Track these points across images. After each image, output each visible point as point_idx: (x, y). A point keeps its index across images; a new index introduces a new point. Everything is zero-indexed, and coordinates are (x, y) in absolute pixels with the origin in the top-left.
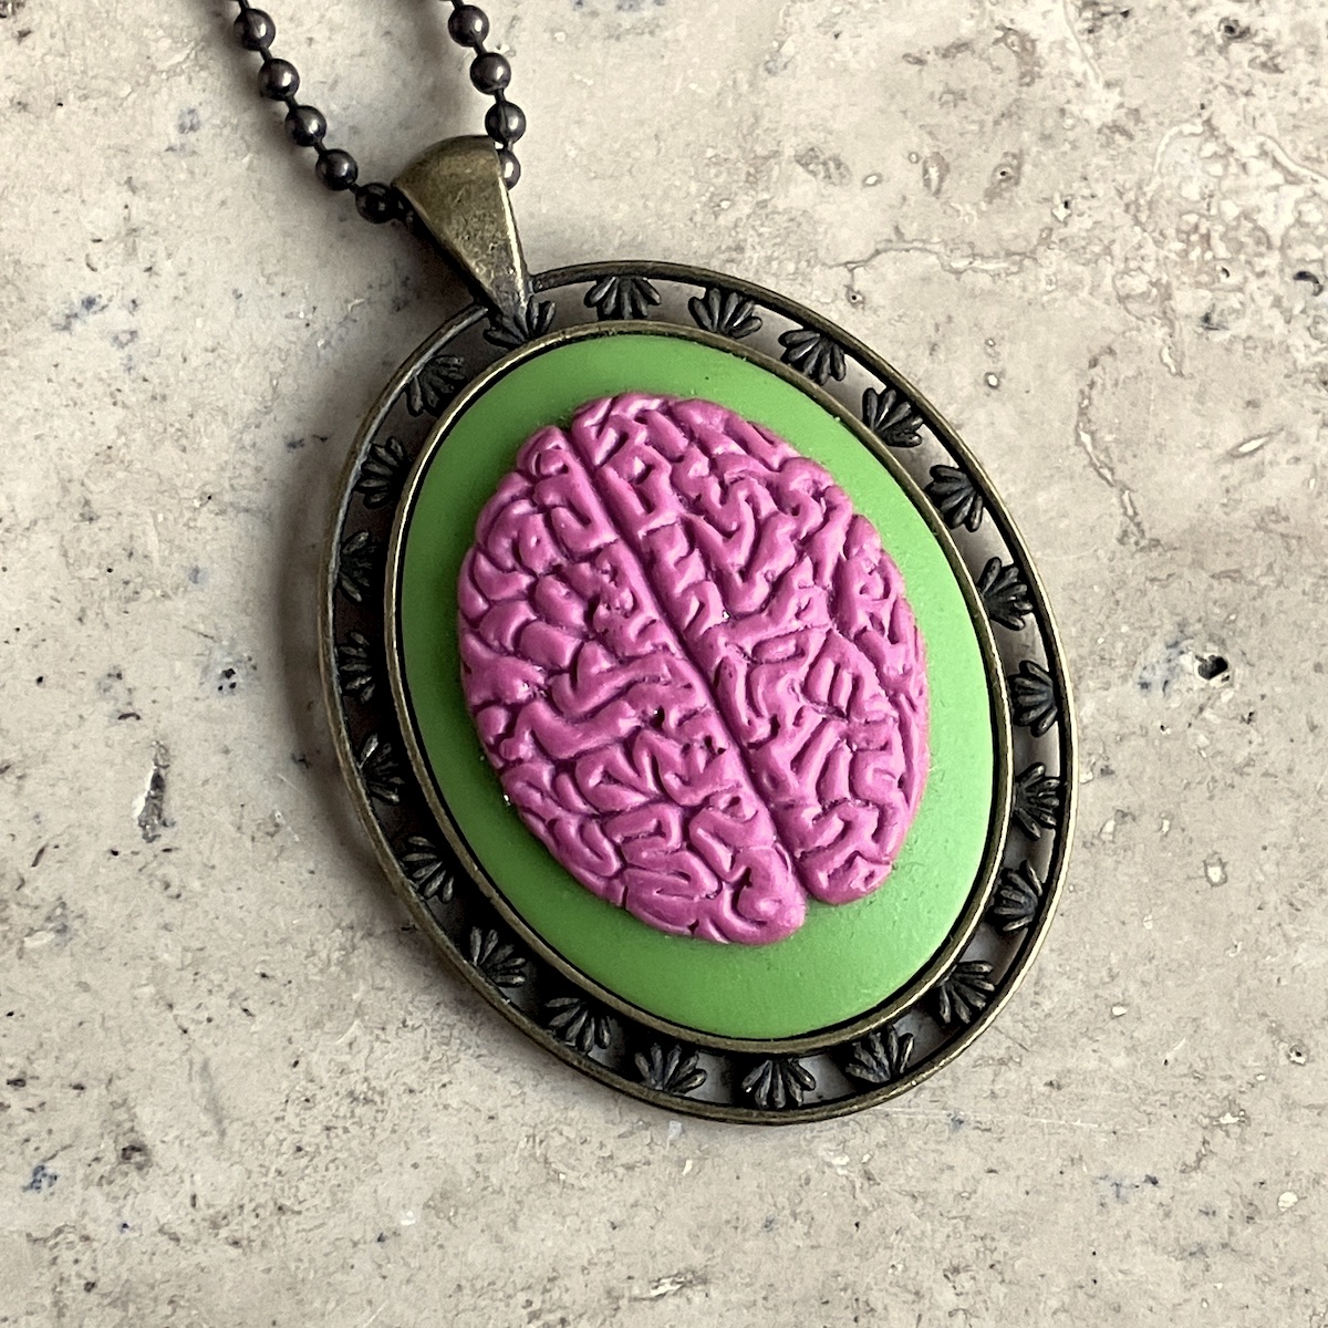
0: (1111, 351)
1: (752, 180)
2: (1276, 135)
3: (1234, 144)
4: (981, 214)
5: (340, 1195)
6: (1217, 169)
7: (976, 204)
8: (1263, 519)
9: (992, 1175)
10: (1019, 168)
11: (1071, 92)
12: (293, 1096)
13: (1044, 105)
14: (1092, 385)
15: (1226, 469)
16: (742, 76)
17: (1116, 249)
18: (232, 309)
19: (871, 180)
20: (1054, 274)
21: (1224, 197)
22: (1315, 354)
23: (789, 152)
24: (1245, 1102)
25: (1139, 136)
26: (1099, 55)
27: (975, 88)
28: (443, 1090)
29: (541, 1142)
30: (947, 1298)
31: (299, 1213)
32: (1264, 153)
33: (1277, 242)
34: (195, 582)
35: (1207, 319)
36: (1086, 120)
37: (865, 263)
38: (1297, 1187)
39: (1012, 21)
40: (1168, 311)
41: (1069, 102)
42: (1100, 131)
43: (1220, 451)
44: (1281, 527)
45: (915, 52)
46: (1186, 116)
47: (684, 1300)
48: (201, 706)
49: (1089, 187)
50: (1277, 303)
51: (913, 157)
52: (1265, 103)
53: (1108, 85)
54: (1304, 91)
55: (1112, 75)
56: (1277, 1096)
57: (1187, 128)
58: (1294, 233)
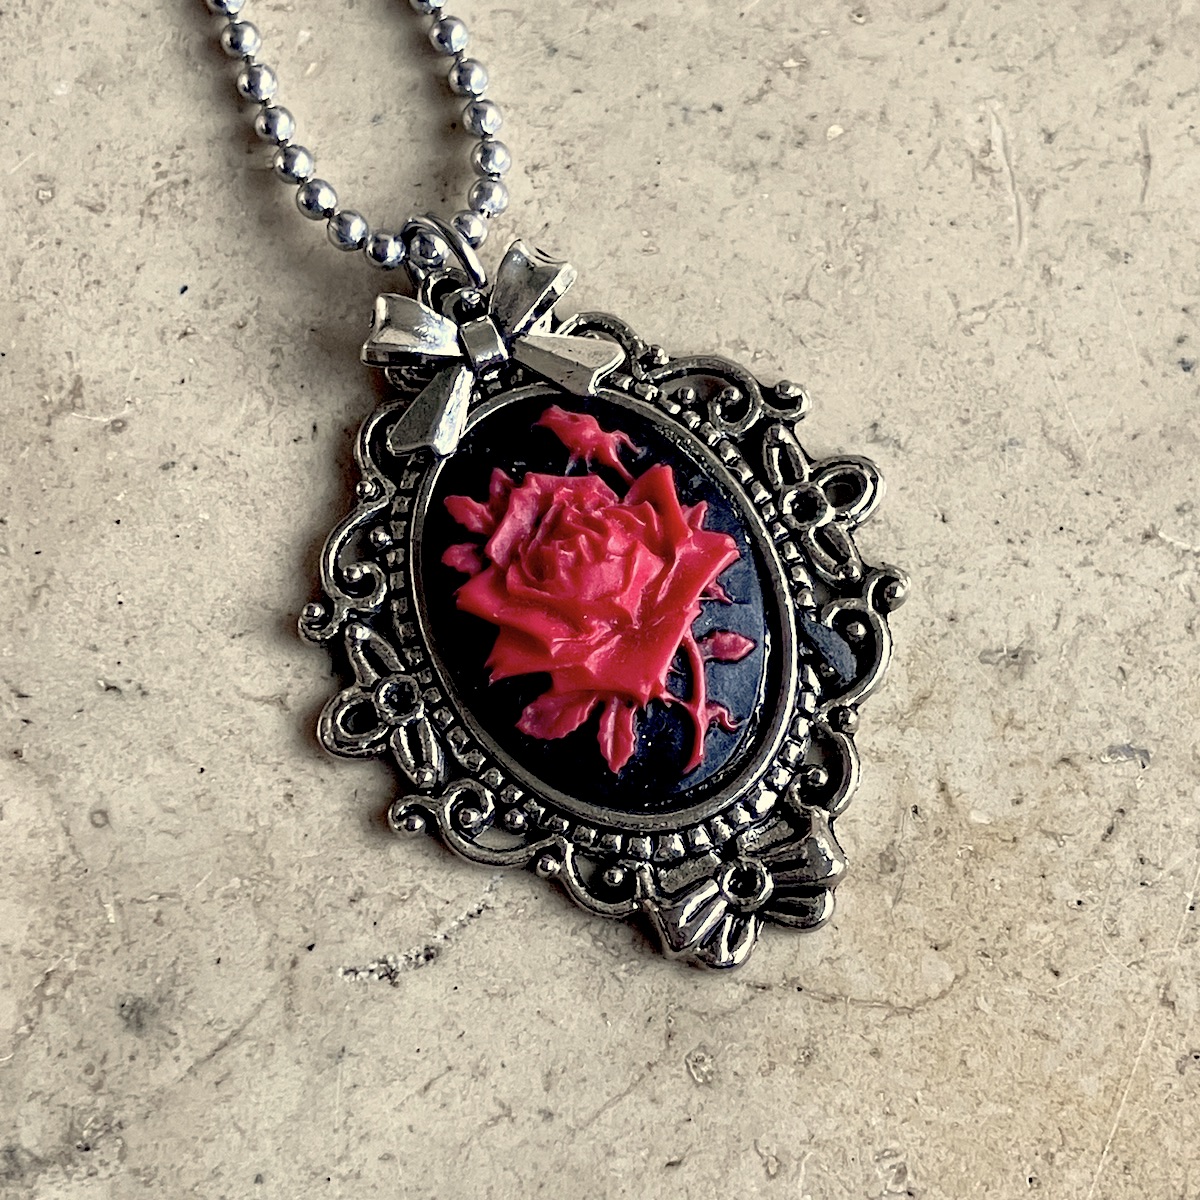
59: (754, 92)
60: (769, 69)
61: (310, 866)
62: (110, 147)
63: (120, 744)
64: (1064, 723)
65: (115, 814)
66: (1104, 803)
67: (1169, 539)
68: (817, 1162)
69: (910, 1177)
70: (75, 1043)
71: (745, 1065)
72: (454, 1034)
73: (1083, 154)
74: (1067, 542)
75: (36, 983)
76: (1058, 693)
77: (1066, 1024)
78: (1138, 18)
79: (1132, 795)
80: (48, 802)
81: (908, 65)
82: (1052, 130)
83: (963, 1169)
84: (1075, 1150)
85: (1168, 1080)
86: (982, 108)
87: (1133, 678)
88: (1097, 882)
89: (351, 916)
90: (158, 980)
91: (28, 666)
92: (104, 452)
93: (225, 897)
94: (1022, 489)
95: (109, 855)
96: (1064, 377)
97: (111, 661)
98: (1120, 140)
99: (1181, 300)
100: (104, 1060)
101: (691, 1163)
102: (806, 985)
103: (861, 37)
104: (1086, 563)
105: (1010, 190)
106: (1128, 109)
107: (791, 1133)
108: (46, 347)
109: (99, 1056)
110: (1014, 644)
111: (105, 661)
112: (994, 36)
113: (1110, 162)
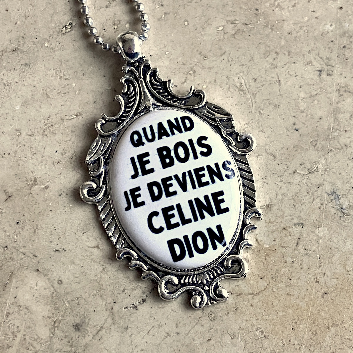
59: (183, 81)
60: (186, 74)
61: (112, 285)
62: (32, 120)
63: (62, 263)
64: (282, 220)
65: (64, 281)
66: (295, 238)
67: (299, 172)
68: (243, 334)
69: (264, 333)
70: (64, 336)
71: (222, 314)
72: (153, 318)
73: (264, 83)
74: (276, 177)
75: (53, 323)
76: (280, 213)
77: (294, 291)
78: (272, 48)
79: (301, 235)
80: (47, 281)
81: (219, 68)
82: (256, 78)
83: (276, 329)
84: (302, 320)
85: (320, 300)
86: (238, 75)
87: (297, 206)
88: (296, 256)
89: (124, 295)
90: (81, 318)
91: (36, 249)
92: (45, 194)
93: (93, 296)
94: (263, 166)
95: (64, 290)
96: (269, 137)
97: (56, 244)
98: (272, 78)
99: (293, 114)
100: (72, 339)
101: (213, 339)
102: (233, 293)
103: (207, 63)
104: (281, 181)
105: (248, 94)
106: (273, 70)
107: (235, 328)
108: (26, 172)
109: (71, 338)
110: (267, 203)
111: (54, 244)
112: (238, 58)
113: (271, 84)
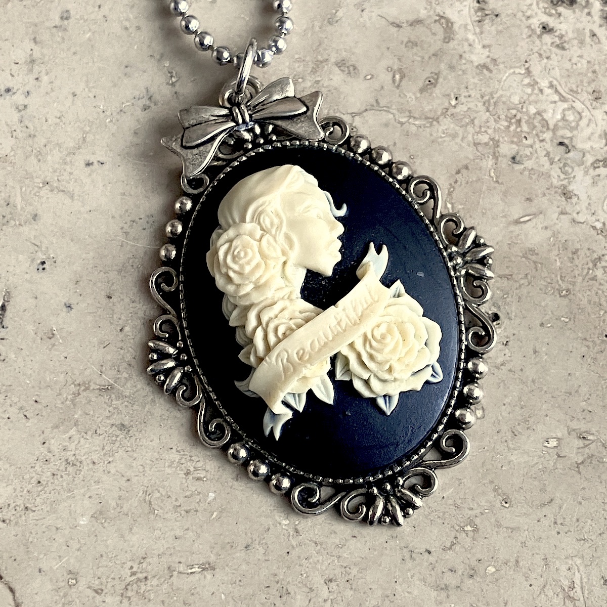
0: (467, 168)
1: (314, 71)
2: (559, 79)
3: (538, 80)
4: (416, 98)
5: (54, 505)
6: (529, 91)
7: (414, 94)
8: (526, 253)
9: (354, 538)
10: (437, 80)
11: (466, 48)
12: (41, 458)
13: (453, 52)
14: (456, 182)
15: (512, 228)
16: (317, 24)
17: (476, 122)
18: (71, 101)
19: (369, 77)
20: (446, 129)
21: (530, 104)
22: (562, 180)
23: (333, 60)
24: (477, 521)
25: (495, 71)
26: (482, 33)
27: (422, 41)
28: (108, 465)
29: (149, 494)
30: (325, 593)
31: (34, 511)
32: (551, 86)
33: (551, 126)
34: (35, 220)
35: (514, 158)
36: (472, 62)
37: (359, 114)
38: (496, 564)
39: (444, 13)
40: (496, 153)
41: (465, 52)
42: (477, 67)
43: (511, 219)
44: (534, 258)
45: (397, 22)
46: (517, 65)
47: (203, 576)
48: (28, 276)
49: (468, 91)
50: (548, 154)
51: (389, 69)
52: (555, 63)
53: (484, 47)
54: (574, 60)
55: (486, 42)
56: (493, 520)
57: (517, 71)
58: (560, 124)
